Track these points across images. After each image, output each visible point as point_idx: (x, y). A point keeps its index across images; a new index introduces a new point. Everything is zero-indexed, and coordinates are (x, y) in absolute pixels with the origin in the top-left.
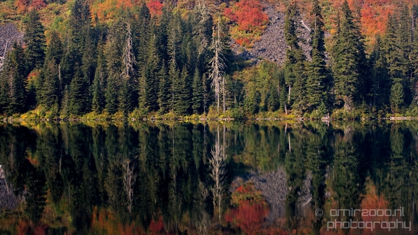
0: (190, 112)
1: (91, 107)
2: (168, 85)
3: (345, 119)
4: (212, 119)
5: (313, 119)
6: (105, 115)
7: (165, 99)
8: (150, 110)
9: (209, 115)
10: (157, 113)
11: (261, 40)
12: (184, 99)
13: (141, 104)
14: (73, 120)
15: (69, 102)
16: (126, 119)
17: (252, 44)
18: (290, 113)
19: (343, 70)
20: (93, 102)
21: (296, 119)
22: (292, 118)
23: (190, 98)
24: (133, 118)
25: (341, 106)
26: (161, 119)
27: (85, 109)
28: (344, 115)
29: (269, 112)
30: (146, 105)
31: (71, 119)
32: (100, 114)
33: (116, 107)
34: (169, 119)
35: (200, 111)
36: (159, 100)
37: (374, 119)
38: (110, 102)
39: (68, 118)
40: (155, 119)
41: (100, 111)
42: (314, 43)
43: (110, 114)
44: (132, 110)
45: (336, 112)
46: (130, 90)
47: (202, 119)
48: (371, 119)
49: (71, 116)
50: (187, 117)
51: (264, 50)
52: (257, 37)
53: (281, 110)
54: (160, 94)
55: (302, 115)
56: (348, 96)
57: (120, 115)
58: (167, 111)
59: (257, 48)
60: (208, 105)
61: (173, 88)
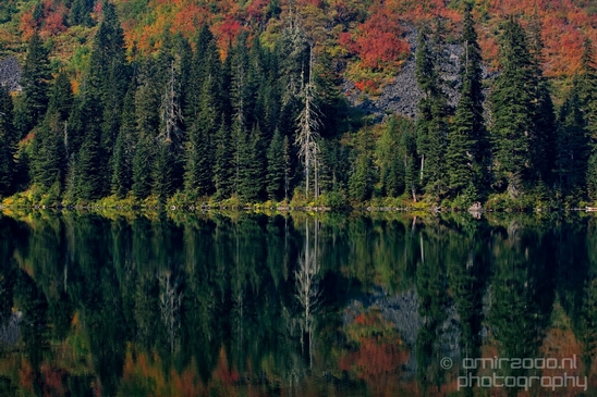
0: (263, 197)
1: (109, 188)
2: (229, 155)
3: (507, 210)
4: (297, 209)
5: (456, 210)
6: (131, 200)
7: (226, 177)
8: (201, 193)
9: (293, 202)
10: (211, 198)
11: (395, 83)
12: (253, 176)
13: (187, 184)
14: (81, 207)
15: (76, 179)
16: (163, 208)
17: (380, 90)
18: (421, 199)
19: (507, 130)
20: (113, 181)
21: (429, 209)
22: (424, 208)
23: (264, 175)
24: (173, 205)
25: (503, 189)
26: (218, 208)
27: (100, 192)
28: (507, 203)
29: (389, 198)
30: (195, 185)
31: (79, 207)
32: (123, 198)
33: (149, 188)
34: (230, 207)
35: (279, 196)
36: (216, 178)
37: (556, 210)
38: (139, 180)
39: (75, 204)
40: (209, 207)
41: (123, 194)
42: (465, 87)
43: (138, 199)
44: (172, 194)
45: (494, 198)
46: (170, 162)
47: (282, 208)
48: (553, 210)
49: (78, 202)
50: (257, 205)
51: (397, 99)
52: (389, 79)
53: (405, 195)
54: (217, 167)
55: (439, 203)
56: (513, 172)
57: (153, 200)
58: (227, 195)
59: (386, 96)
60: (292, 186)
61: (237, 159)
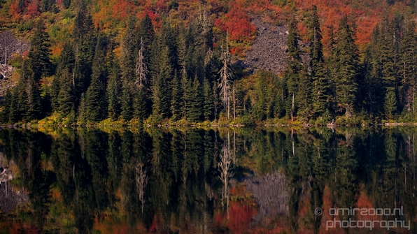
0: (202, 119)
1: (107, 114)
2: (180, 94)
3: (347, 125)
5: (319, 125)
6: (121, 121)
7: (178, 107)
8: (164, 117)
9: (219, 122)
10: (170, 119)
11: (252, 50)
12: (196, 107)
13: (154, 111)
14: (90, 126)
15: (86, 109)
16: (142, 126)
17: (244, 54)
18: (296, 119)
19: (345, 80)
20: (109, 109)
21: (302, 125)
22: (299, 125)
23: (202, 106)
24: (148, 124)
25: (343, 113)
26: (175, 126)
27: (102, 116)
28: (347, 121)
29: (275, 119)
30: (160, 113)
32: (116, 120)
33: (132, 114)
34: (181, 125)
35: (211, 118)
36: (172, 107)
37: (372, 125)
38: (125, 109)
40: (169, 125)
42: (314, 54)
43: (126, 121)
44: (147, 117)
45: (340, 119)
46: (144, 99)
49: (88, 122)
50: (199, 124)
51: (256, 60)
52: (248, 47)
53: (287, 117)
54: (173, 102)
55: (308, 122)
56: (349, 104)
57: (135, 122)
58: (179, 118)
59: (249, 57)
60: (218, 112)
61: (185, 96)
